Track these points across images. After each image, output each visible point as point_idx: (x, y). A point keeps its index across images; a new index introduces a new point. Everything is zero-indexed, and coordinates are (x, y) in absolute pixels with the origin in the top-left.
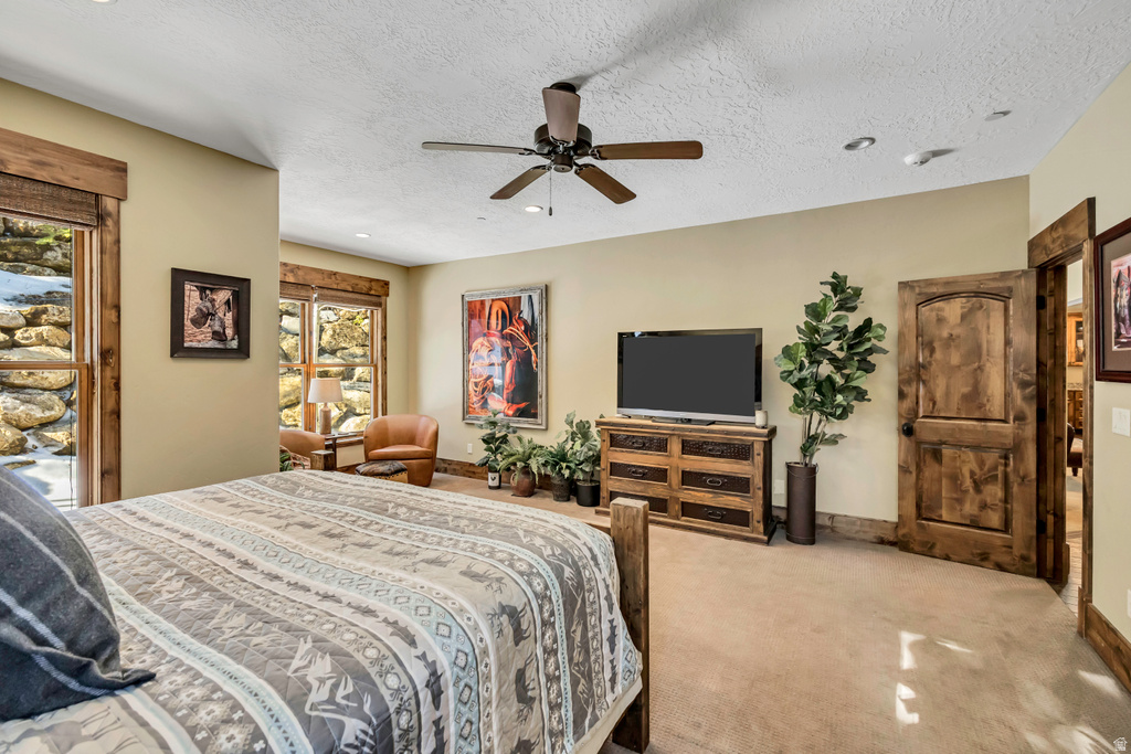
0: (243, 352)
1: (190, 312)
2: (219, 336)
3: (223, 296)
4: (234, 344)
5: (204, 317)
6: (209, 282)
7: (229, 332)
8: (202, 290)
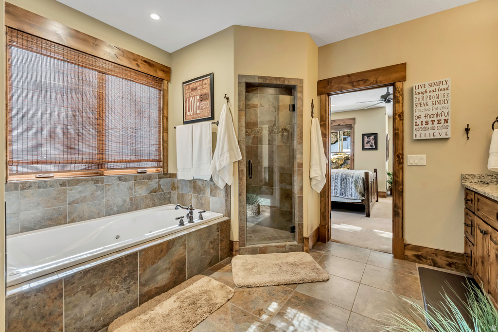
0: (376, 149)
1: (366, 142)
2: (371, 146)
3: (372, 137)
4: (374, 147)
5: (368, 142)
6: (369, 135)
7: (373, 145)
8: (368, 137)
